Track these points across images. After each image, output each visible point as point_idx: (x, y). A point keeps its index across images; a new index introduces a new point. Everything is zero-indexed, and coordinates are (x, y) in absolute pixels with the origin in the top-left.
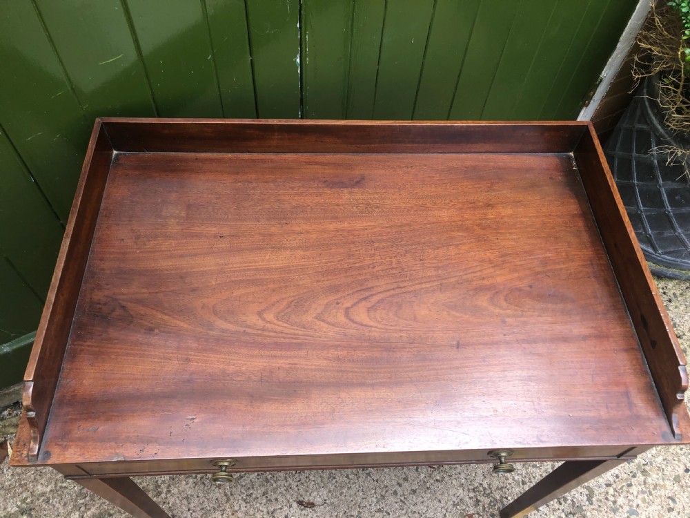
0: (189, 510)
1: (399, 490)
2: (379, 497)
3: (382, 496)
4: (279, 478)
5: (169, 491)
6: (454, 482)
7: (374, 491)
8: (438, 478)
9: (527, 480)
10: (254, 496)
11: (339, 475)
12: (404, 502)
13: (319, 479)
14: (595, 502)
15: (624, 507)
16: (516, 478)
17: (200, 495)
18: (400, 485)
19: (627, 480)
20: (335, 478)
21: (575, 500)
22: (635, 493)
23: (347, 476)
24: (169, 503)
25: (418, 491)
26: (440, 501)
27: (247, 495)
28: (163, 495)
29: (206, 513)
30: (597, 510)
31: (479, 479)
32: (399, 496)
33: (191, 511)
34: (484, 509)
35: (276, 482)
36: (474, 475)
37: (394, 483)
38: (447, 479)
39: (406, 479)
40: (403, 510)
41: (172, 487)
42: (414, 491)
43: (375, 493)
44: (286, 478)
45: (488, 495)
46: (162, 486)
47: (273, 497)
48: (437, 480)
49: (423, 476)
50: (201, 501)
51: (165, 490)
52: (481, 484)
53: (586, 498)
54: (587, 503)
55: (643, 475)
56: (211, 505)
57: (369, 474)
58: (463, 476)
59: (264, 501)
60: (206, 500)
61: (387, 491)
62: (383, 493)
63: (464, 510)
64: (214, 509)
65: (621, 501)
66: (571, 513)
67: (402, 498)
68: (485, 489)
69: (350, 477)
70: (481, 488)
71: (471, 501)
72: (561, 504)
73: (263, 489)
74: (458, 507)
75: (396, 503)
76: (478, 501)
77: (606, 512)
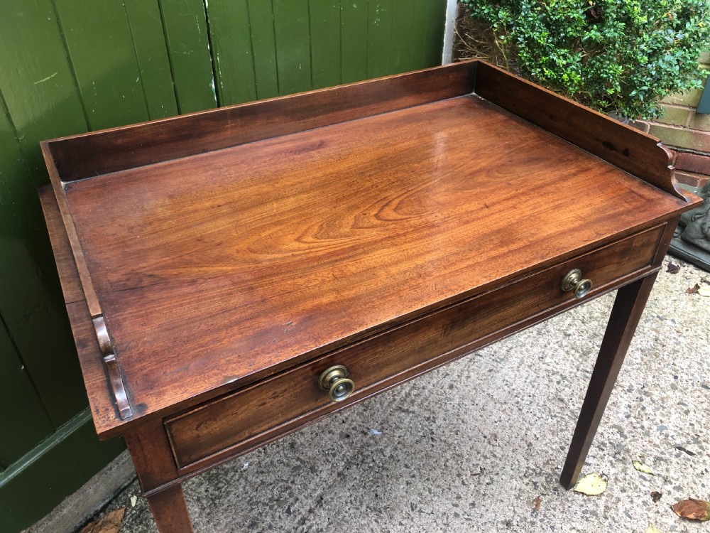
1: (458, 510)
2: (443, 527)
3: (445, 524)
6: (504, 477)
7: (435, 524)
8: (487, 481)
9: (563, 444)
11: (392, 526)
12: (470, 519)
14: (628, 435)
15: (652, 427)
16: (554, 447)
18: (456, 506)
19: (638, 406)
21: (612, 441)
22: (653, 413)
23: (401, 524)
25: (476, 502)
26: (502, 501)
30: (633, 441)
31: (524, 463)
32: (461, 516)
34: (545, 488)
36: (517, 463)
37: (450, 506)
38: (495, 478)
39: (459, 497)
40: (473, 527)
42: (473, 505)
43: (437, 525)
45: (540, 474)
48: (488, 484)
49: (472, 486)
52: (528, 468)
53: (618, 435)
54: (623, 439)
55: (648, 396)
57: (420, 511)
58: (508, 468)
61: (447, 518)
62: (445, 521)
63: (528, 498)
65: (646, 424)
66: (616, 454)
67: (466, 516)
68: (534, 470)
69: (403, 522)
70: (531, 471)
71: (529, 487)
72: (603, 450)
74: (521, 498)
75: (463, 524)
76: (535, 484)
77: (642, 438)
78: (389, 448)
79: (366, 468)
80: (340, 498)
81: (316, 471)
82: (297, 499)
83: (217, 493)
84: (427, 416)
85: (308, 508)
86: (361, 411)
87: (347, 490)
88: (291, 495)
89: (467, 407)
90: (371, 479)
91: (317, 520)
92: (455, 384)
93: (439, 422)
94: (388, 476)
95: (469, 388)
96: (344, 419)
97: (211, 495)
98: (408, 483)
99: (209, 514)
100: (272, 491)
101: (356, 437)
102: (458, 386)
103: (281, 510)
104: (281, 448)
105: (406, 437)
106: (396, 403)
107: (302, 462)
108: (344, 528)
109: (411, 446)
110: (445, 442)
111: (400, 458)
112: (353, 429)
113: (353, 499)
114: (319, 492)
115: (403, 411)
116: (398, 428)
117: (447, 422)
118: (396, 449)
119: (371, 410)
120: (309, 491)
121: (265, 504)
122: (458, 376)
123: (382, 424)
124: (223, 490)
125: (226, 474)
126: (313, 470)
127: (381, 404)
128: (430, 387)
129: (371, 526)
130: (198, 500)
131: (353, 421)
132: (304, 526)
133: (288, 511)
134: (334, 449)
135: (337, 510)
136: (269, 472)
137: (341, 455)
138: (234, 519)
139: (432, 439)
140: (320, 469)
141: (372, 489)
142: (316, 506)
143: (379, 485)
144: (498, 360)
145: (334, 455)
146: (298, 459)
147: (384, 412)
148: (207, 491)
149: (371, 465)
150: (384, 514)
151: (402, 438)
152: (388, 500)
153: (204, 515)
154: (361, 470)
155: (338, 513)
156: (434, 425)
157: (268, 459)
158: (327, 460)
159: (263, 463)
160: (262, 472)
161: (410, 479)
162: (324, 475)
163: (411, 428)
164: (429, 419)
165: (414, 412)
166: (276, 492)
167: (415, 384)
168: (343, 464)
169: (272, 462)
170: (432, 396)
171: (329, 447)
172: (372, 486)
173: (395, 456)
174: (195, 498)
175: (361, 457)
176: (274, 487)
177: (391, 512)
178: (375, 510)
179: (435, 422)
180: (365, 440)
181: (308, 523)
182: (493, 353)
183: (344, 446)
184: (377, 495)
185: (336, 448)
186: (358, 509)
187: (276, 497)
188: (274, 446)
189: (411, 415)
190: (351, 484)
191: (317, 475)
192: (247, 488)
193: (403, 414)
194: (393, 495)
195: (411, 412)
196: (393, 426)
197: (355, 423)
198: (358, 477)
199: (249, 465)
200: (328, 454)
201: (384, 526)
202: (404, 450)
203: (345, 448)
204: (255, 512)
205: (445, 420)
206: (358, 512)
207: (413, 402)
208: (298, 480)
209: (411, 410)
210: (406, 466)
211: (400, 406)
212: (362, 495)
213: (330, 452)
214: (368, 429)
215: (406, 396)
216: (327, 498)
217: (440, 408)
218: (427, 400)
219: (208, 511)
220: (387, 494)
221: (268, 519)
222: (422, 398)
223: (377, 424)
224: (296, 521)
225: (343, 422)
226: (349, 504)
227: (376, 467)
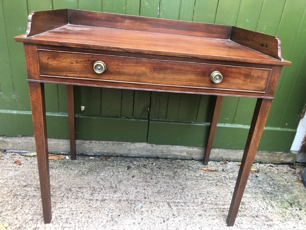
0: (29, 210)
4: (79, 215)
5: (28, 199)
10: (61, 217)
13: (98, 225)
17: (39, 206)
20: (105, 228)
24: (24, 203)
27: (59, 216)
28: (25, 200)
29: (35, 214)
33: (30, 210)
35: (76, 216)
41: (31, 199)
44: (82, 217)
46: (28, 197)
47: (70, 222)
50: (37, 209)
51: (27, 198)
56: (40, 212)
59: (64, 221)
60: (40, 209)
64: (40, 214)
73: (68, 216)
78: (145, 209)
79: (130, 206)
80: (109, 205)
81: (115, 193)
82: (99, 194)
83: (86, 173)
84: (175, 214)
85: (97, 198)
86: (155, 192)
87: (114, 205)
88: (99, 191)
89: (195, 226)
90: (125, 210)
91: (94, 203)
92: (203, 216)
93: (177, 220)
94: (132, 215)
95: (207, 222)
96: (146, 189)
97: (84, 173)
98: (134, 223)
99: (77, 176)
100: (97, 186)
101: (141, 196)
102: (204, 218)
103: (91, 191)
104: (117, 179)
105: (156, 212)
106: (170, 200)
107: (116, 187)
108: (97, 213)
109: (154, 216)
110: (168, 227)
111: (144, 214)
112: (144, 194)
113: (112, 209)
114: (107, 198)
115: (168, 205)
116: (158, 207)
117: (179, 223)
118: (147, 211)
119: (158, 194)
120: (105, 195)
121: (90, 187)
122: (210, 215)
123: (155, 201)
124: (88, 174)
125: (95, 172)
126: (115, 192)
127: (164, 196)
128: (192, 208)
129: (104, 220)
130: (80, 171)
131: (148, 192)
132: (89, 201)
133: (92, 194)
134: (129, 193)
135: (103, 207)
136: (104, 181)
137: (128, 196)
138: (79, 182)
139: (164, 221)
140: (117, 193)
141: (121, 213)
142: (100, 200)
143: (125, 214)
144: (238, 227)
145: (127, 194)
146: (116, 186)
147: (161, 199)
148: (85, 171)
149: (132, 207)
150: (112, 223)
151: (155, 211)
152: (120, 220)
153: (75, 175)
154: (127, 205)
155: (102, 208)
156: (173, 218)
157: (109, 178)
158: (123, 193)
159: (106, 178)
160: (103, 180)
161: (137, 223)
162: (115, 196)
163: (163, 211)
164: (174, 215)
165: (172, 208)
166: (97, 187)
167: (187, 202)
168: (126, 199)
169: (109, 179)
170: (188, 211)
171: (129, 191)
172: (122, 212)
173: (144, 212)
174: (80, 170)
175: (133, 202)
176: (99, 185)
177: (115, 224)
178: (112, 218)
179: (174, 218)
180: (143, 199)
181: (91, 202)
182: (240, 223)
183: (134, 195)
184: (119, 216)
185: (130, 193)
186: (108, 212)
187: (95, 188)
188: (116, 177)
189: (170, 208)
190: (118, 205)
191: (114, 194)
192: (93, 179)
193: (167, 205)
194: (124, 221)
195: (171, 208)
196: (158, 205)
197: (147, 193)
198: (123, 206)
199: (103, 175)
200: (126, 192)
201: (107, 225)
202: (149, 214)
203: (133, 196)
204: (85, 186)
205: (180, 221)
206: (107, 213)
207: (177, 206)
208: (108, 190)
209: (172, 207)
210: (142, 219)
211: (170, 203)
212: (115, 211)
213: (128, 193)
214: (149, 198)
215: (178, 203)
216: (106, 201)
217: (184, 216)
218: (183, 210)
219: (78, 175)
220: (123, 219)
221: (85, 190)
222: (182, 208)
223: (153, 200)
224: (90, 198)
225: (144, 190)
226: (108, 209)
227: (132, 209)
